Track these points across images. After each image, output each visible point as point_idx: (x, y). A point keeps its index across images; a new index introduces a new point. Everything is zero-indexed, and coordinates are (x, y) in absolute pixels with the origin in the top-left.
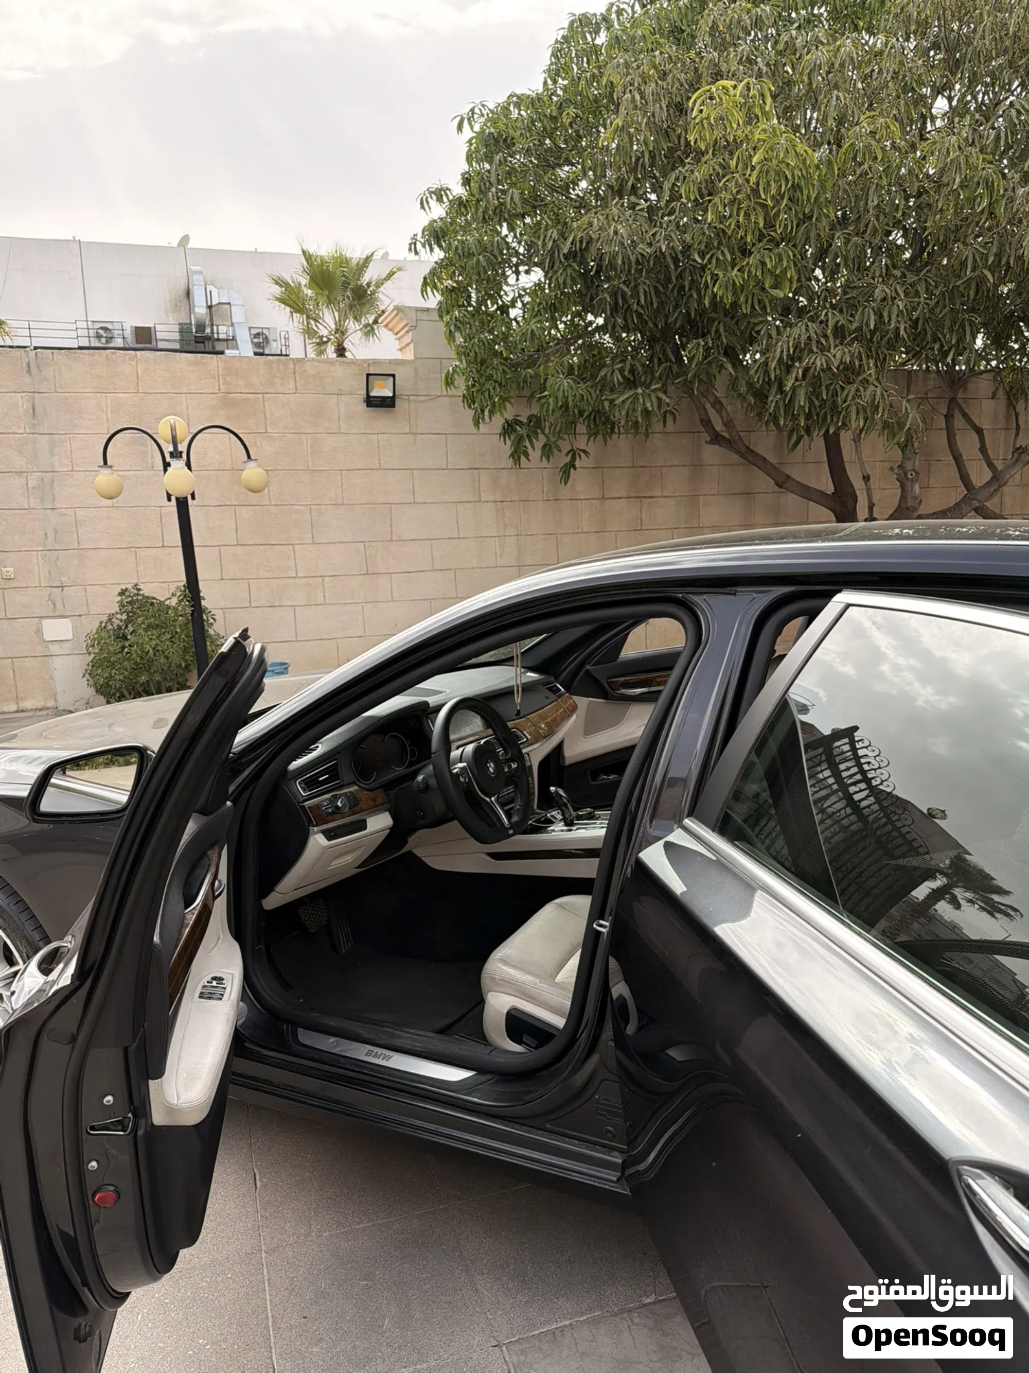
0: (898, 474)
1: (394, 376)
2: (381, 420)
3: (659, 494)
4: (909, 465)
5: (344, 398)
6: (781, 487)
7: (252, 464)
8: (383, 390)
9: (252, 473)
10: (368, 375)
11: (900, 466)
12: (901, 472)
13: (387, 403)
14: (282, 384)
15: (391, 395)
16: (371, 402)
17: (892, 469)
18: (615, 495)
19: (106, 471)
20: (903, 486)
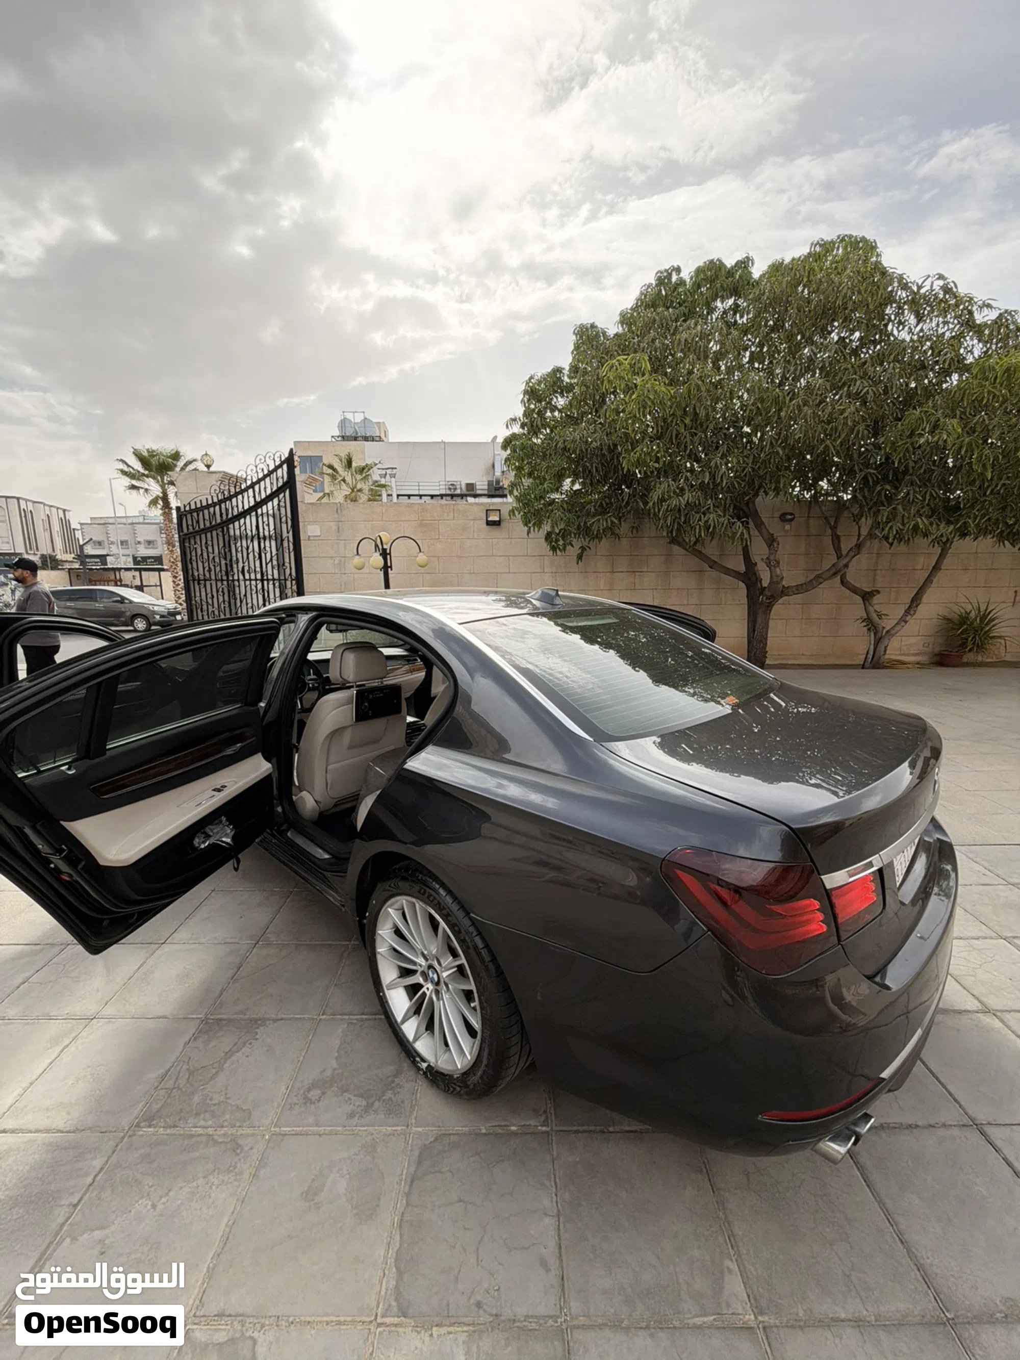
0: (766, 563)
1: (499, 510)
2: (495, 532)
3: (645, 570)
4: (772, 557)
5: (477, 522)
6: (711, 567)
7: (421, 554)
8: (494, 517)
9: (422, 558)
10: (487, 510)
11: (768, 558)
12: (767, 561)
13: (497, 524)
14: (448, 516)
15: (498, 519)
16: (489, 523)
17: (762, 559)
18: (619, 570)
19: (357, 557)
20: (770, 569)
